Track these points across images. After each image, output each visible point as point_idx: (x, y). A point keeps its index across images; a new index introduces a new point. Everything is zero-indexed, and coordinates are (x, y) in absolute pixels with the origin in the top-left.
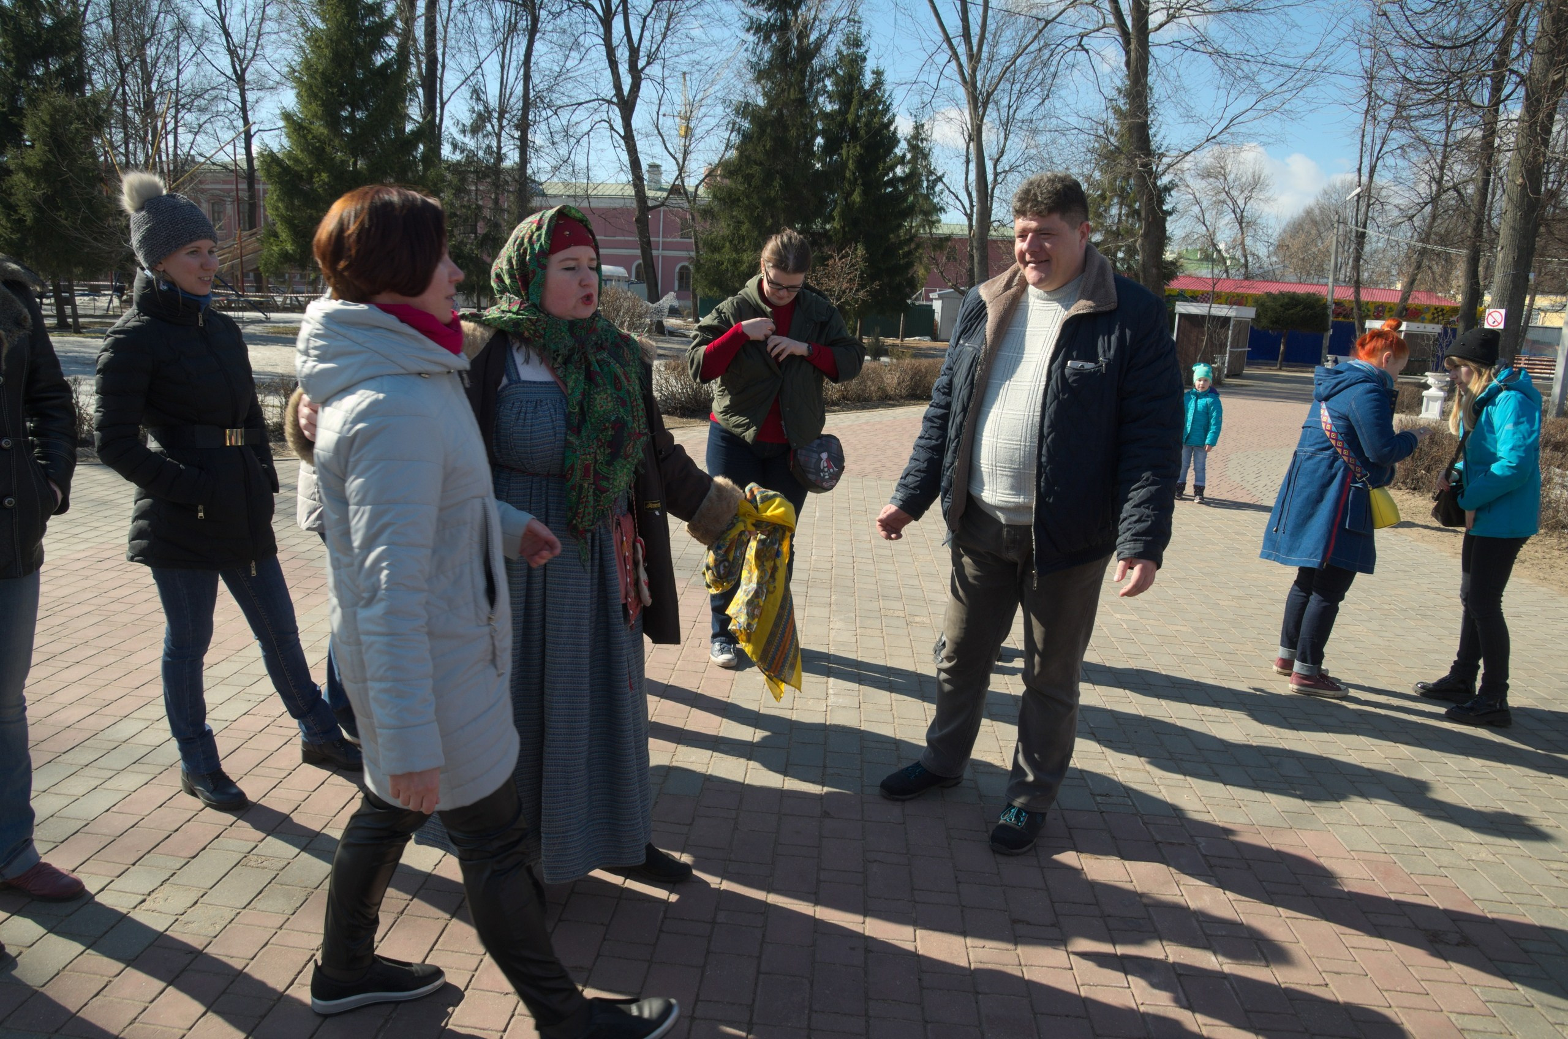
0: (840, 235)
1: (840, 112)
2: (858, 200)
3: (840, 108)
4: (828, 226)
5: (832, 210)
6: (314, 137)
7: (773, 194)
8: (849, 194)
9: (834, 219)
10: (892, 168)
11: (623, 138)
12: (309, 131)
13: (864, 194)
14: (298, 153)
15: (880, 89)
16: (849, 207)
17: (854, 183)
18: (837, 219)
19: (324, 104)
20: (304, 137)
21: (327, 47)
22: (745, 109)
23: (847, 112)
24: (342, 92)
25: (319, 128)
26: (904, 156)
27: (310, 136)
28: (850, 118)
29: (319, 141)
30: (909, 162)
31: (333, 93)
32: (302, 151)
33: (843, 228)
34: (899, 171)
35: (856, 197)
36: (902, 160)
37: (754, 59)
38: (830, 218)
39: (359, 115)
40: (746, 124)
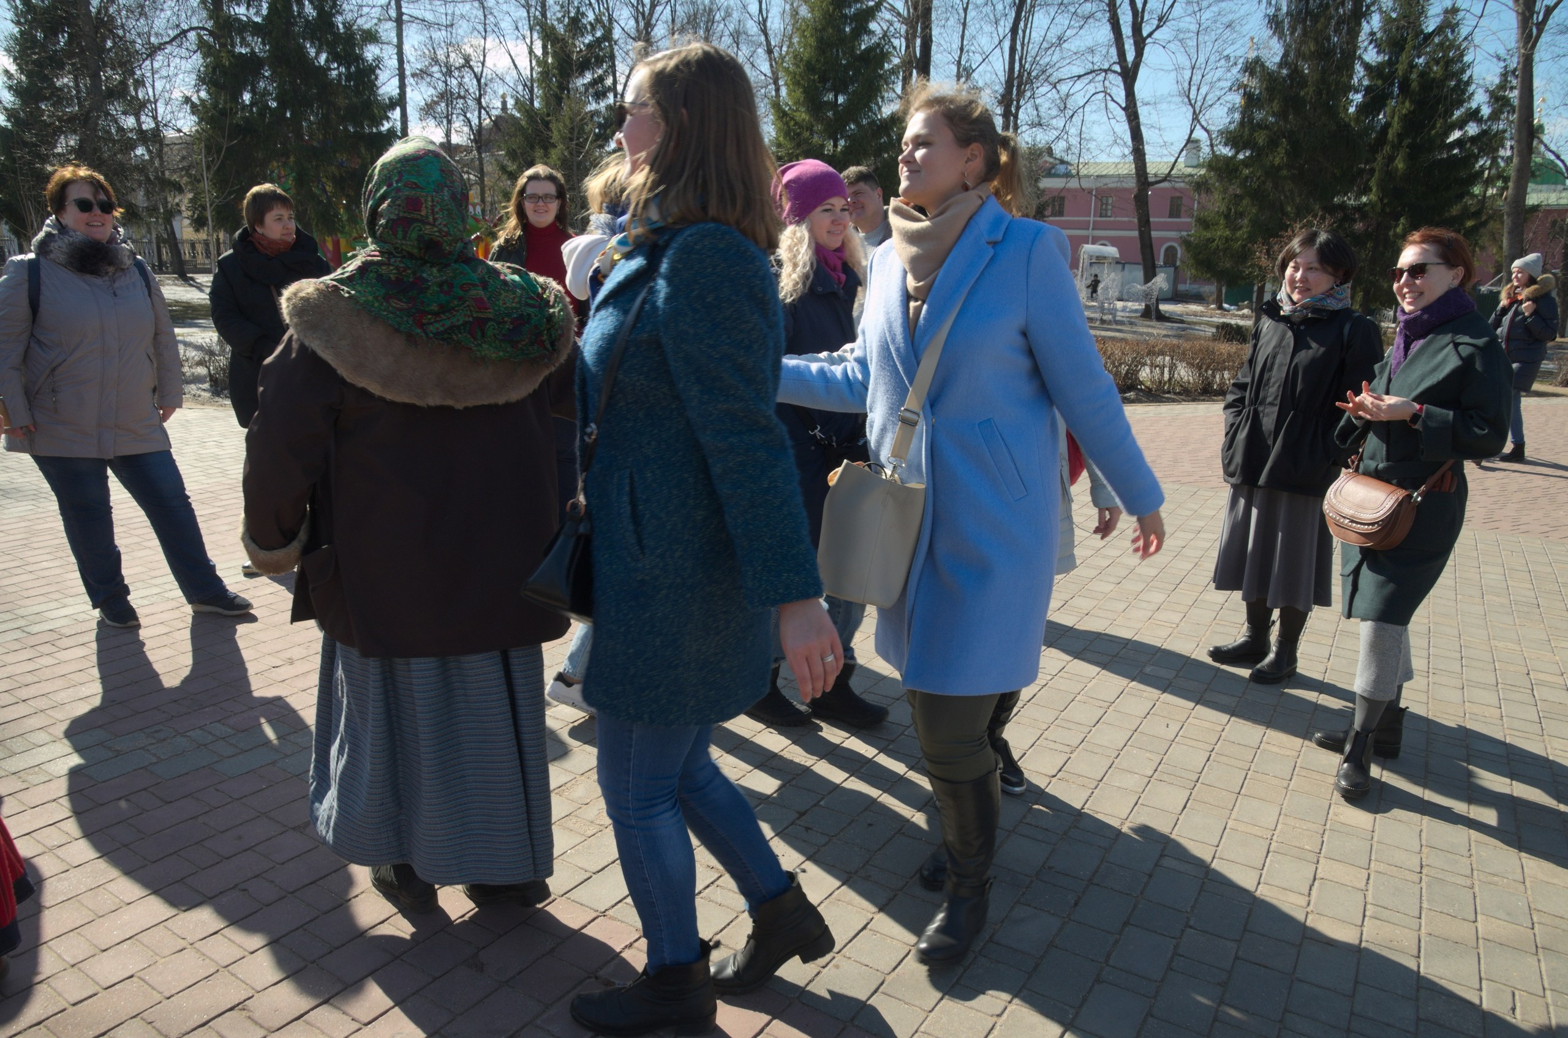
0: (1378, 208)
1: (1390, 63)
2: (1401, 166)
3: (1390, 59)
4: (1364, 199)
5: (1369, 180)
6: (796, 124)
7: (1277, 161)
8: (1391, 159)
9: (1371, 190)
10: (1461, 124)
11: (1124, 109)
12: (792, 119)
13: (1412, 157)
14: (781, 139)
15: (1453, 32)
16: (1389, 174)
17: (1396, 147)
18: (1374, 189)
19: (805, 92)
20: (787, 124)
21: (812, 36)
22: (1253, 67)
23: (1397, 62)
24: (823, 80)
25: (803, 116)
26: (1478, 110)
27: (792, 123)
28: (1401, 68)
29: (801, 127)
30: (1489, 118)
31: (814, 80)
32: (785, 138)
33: (1381, 200)
34: (1472, 129)
35: (1400, 164)
36: (1474, 115)
37: (1271, 11)
38: (1366, 190)
39: (841, 99)
40: (1254, 84)
